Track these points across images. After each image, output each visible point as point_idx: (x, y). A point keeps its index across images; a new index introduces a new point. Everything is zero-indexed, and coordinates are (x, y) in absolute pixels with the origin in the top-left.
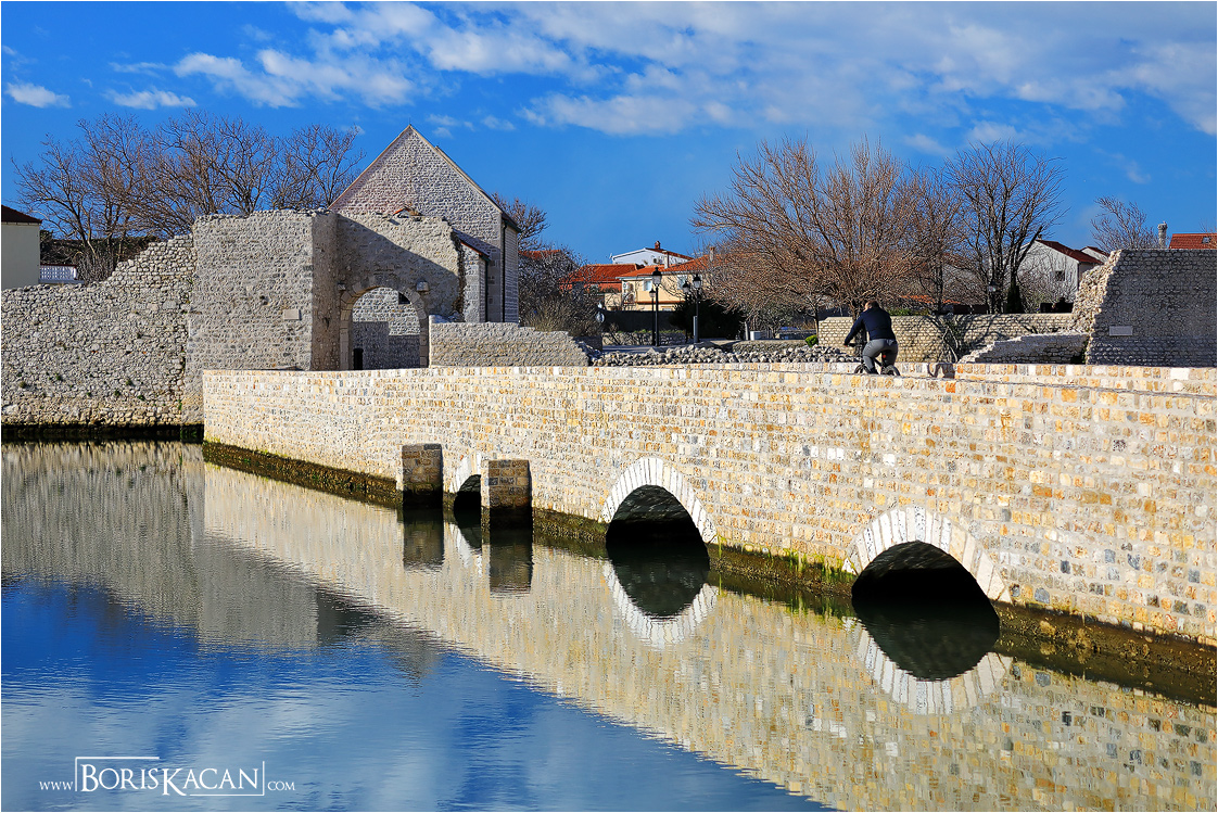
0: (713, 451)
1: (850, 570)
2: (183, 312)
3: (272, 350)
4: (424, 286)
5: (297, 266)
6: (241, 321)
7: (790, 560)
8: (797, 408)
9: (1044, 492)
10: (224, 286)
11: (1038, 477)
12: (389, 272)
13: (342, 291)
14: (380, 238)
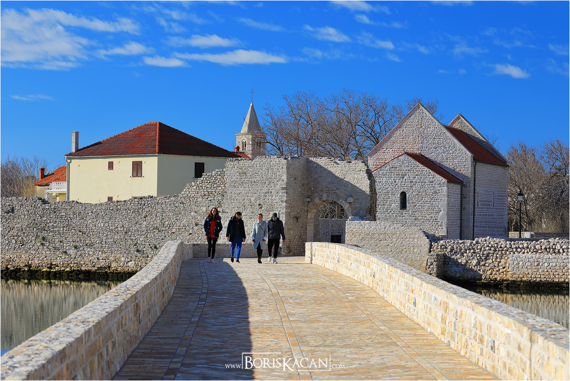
4: (351, 200)
5: (278, 187)
6: (248, 217)
10: (240, 198)
12: (333, 191)
13: (309, 202)
14: (330, 172)
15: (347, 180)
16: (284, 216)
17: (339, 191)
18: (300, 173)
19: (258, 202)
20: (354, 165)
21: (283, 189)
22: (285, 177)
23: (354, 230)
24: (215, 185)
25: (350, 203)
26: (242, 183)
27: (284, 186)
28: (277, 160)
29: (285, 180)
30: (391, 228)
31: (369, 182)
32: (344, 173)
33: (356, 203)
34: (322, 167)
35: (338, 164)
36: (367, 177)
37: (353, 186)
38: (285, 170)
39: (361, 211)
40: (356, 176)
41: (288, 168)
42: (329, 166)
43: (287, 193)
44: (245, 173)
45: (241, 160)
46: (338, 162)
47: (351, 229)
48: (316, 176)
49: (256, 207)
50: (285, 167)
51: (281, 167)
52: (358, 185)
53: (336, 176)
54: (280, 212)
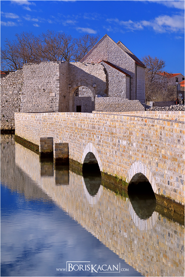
0: (102, 141)
1: (127, 182)
2: (20, 94)
3: (46, 106)
4: (95, 85)
5: (54, 79)
6: (37, 97)
7: (116, 177)
8: (117, 127)
9: (164, 157)
10: (32, 86)
11: (163, 151)
12: (84, 81)
13: (70, 87)
14: (82, 70)
15: (92, 75)
16: (58, 95)
17: (88, 81)
18: (65, 71)
19: (43, 88)
20: (96, 66)
21: (57, 80)
22: (58, 74)
23: (101, 102)
24: (17, 79)
25: (94, 87)
26: (33, 77)
27: (58, 79)
28: (54, 64)
29: (59, 75)
30: (122, 101)
31: (105, 75)
32: (91, 70)
33: (98, 87)
34: (77, 68)
35: (87, 66)
36: (104, 73)
37: (96, 78)
38: (58, 69)
39: (101, 92)
40: (98, 72)
41: (60, 68)
42: (82, 67)
43: (59, 82)
44: (35, 72)
45: (32, 64)
46: (87, 64)
47: (98, 102)
48: (74, 73)
49: (42, 91)
50: (58, 67)
51: (56, 68)
52: (99, 77)
53: (86, 72)
54: (56, 94)
